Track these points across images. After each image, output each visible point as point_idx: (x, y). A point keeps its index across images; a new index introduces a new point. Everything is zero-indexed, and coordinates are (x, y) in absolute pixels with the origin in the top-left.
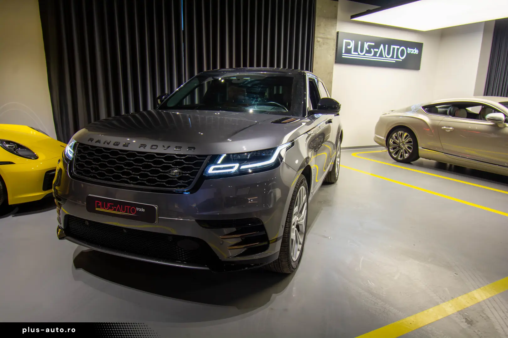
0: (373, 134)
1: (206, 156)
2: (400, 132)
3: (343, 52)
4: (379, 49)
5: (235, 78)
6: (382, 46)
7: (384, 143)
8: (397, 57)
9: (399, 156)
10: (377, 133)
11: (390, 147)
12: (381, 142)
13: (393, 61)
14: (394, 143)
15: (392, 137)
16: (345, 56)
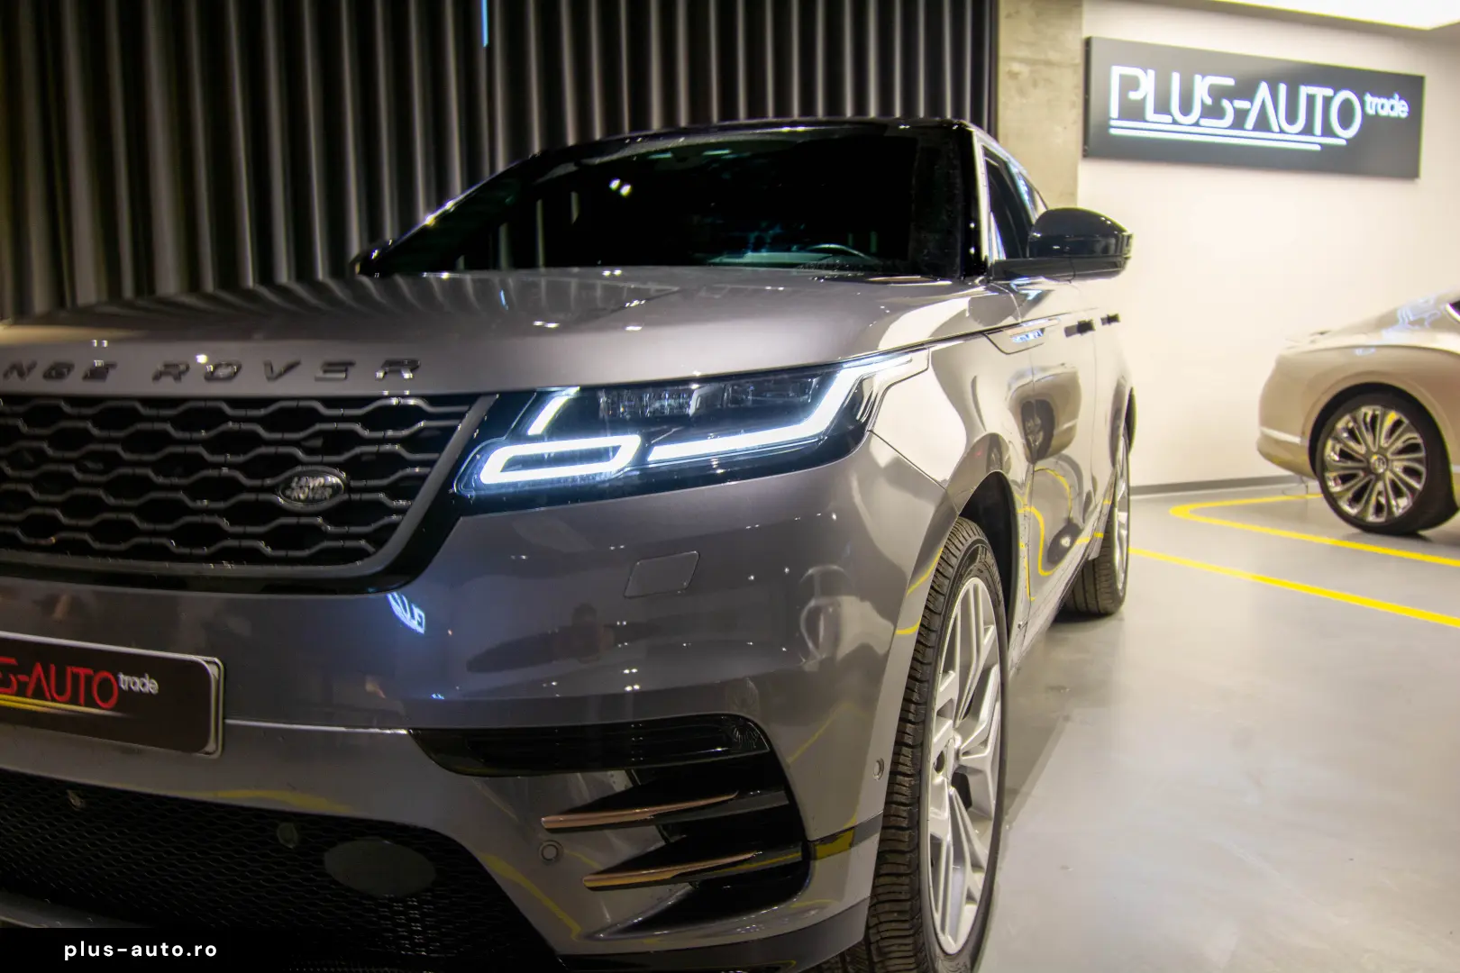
0: (1252, 429)
1: (470, 399)
2: (1367, 411)
3: (1114, 112)
4: (1252, 101)
5: (668, 155)
6: (1263, 90)
7: (1304, 459)
8: (1328, 131)
9: (1371, 509)
10: (1267, 420)
11: (1330, 475)
12: (1287, 457)
13: (1313, 143)
14: (1344, 455)
15: (1331, 433)
16: (1121, 129)
